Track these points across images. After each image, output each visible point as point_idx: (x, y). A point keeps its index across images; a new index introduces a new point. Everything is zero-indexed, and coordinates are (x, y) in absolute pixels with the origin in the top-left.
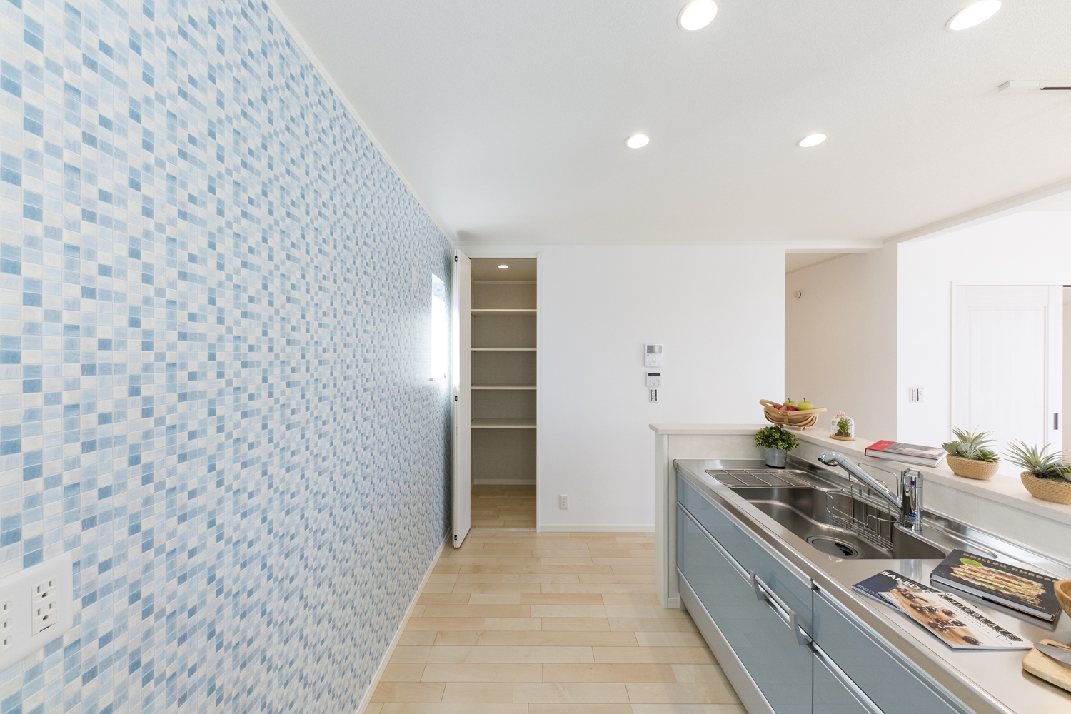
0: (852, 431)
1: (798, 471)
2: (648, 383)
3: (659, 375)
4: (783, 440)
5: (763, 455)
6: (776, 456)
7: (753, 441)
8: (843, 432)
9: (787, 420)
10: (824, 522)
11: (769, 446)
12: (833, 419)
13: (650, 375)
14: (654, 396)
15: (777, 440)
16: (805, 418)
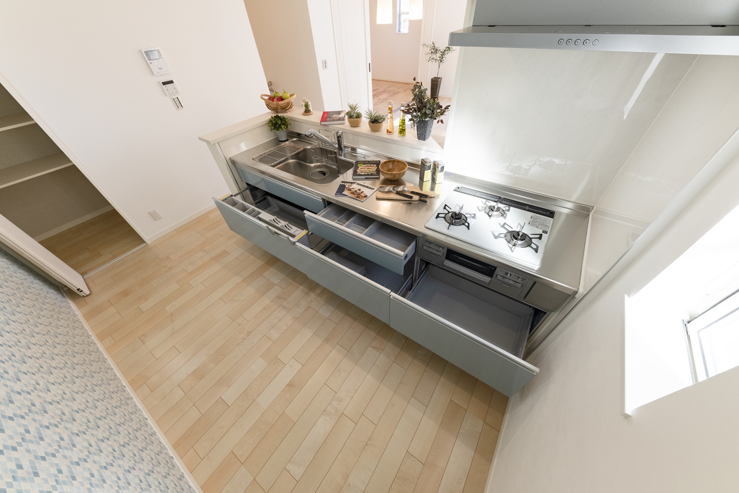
0: (311, 108)
1: (295, 139)
2: (167, 93)
3: (171, 82)
4: (283, 124)
5: (275, 134)
6: (282, 135)
7: (266, 129)
8: (307, 111)
9: (279, 108)
10: (312, 163)
11: (278, 130)
12: (302, 103)
13: (164, 83)
14: (178, 103)
15: (280, 125)
16: (288, 104)
